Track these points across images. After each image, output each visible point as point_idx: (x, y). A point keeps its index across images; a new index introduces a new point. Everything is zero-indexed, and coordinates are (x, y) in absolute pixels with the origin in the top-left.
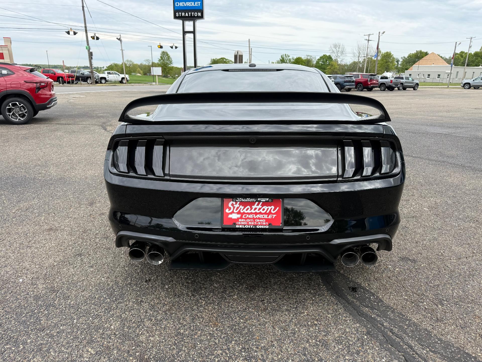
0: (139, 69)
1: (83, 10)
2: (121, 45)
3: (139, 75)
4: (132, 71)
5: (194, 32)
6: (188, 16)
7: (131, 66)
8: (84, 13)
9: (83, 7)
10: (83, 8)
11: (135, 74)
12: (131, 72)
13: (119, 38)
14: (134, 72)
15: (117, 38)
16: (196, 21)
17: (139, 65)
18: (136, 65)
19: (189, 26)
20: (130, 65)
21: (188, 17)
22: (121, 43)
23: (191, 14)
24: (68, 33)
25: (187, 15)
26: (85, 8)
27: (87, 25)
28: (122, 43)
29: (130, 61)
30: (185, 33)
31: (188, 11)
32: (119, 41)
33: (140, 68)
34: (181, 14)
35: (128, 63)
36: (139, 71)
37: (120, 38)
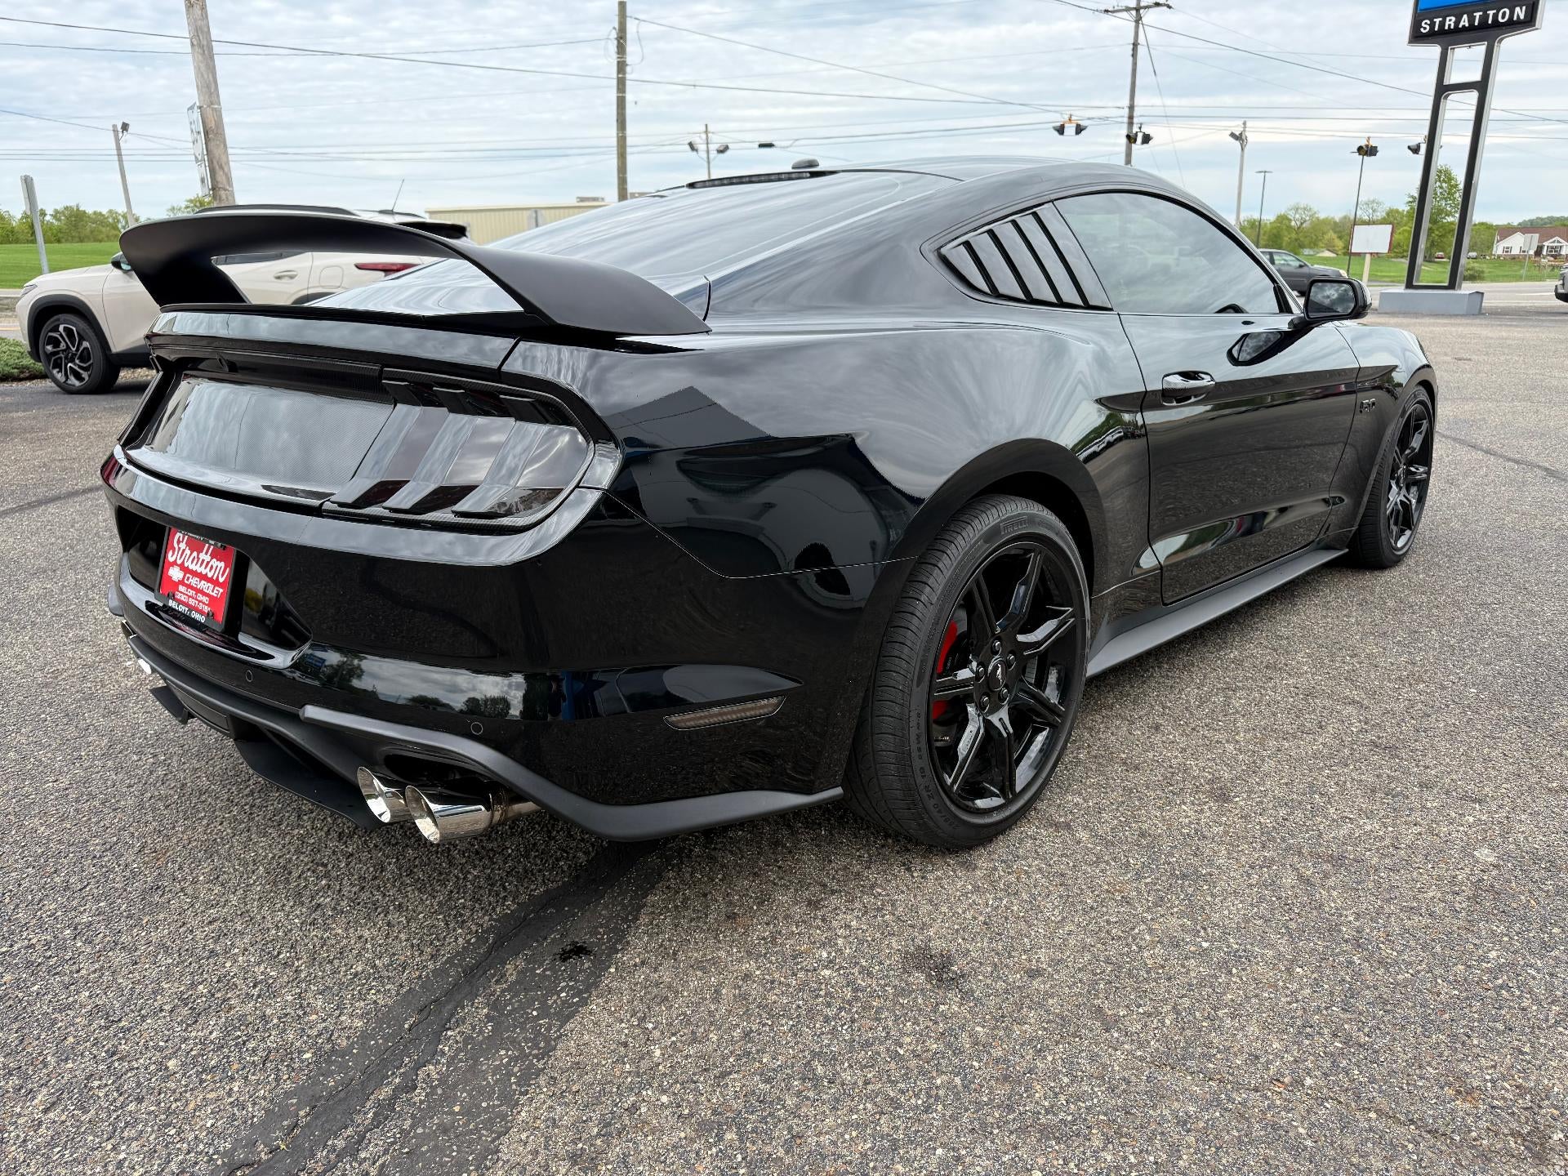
0: (1331, 235)
1: (1134, 55)
2: (1242, 156)
3: (1327, 254)
4: (1306, 242)
5: (1482, 87)
6: (1467, 25)
7: (1304, 225)
8: (1135, 64)
9: (1135, 45)
10: (1133, 49)
11: (1312, 253)
12: (1302, 246)
13: (1237, 133)
14: (1314, 244)
15: (1233, 135)
16: (1500, 42)
17: (1335, 223)
18: (1326, 222)
19: (1466, 61)
20: (1302, 224)
21: (1471, 28)
22: (1242, 149)
23: (1485, 17)
24: (1058, 131)
25: (1465, 21)
26: (1141, 50)
27: (1139, 101)
28: (1246, 150)
29: (1305, 209)
30: (1443, 90)
31: (1471, 9)
32: (1237, 143)
33: (1335, 232)
34: (1442, 24)
35: (1297, 216)
36: (1331, 241)
37: (1241, 134)
